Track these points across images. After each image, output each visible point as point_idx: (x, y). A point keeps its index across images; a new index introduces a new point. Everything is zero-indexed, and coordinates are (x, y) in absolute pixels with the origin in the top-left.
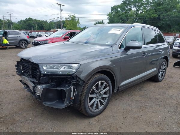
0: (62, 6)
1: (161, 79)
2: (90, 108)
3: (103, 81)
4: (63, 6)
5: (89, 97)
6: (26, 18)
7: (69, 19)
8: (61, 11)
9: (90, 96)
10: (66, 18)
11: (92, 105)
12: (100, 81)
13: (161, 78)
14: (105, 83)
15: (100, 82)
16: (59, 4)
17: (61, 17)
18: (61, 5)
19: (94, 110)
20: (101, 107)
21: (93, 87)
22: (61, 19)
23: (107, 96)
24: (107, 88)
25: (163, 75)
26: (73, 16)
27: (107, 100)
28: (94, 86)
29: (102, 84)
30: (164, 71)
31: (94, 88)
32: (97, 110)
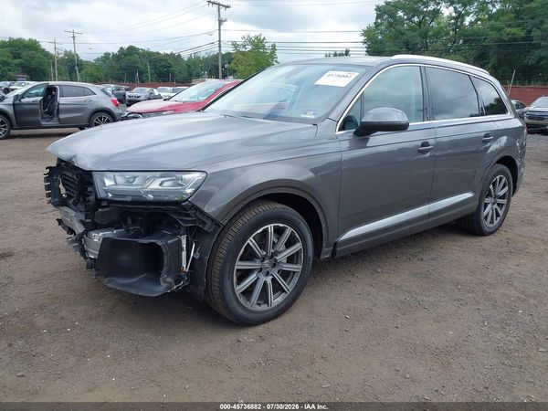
0: (222, 9)
1: (490, 226)
2: (242, 300)
3: (281, 225)
4: (227, 7)
5: (236, 267)
6: (121, 48)
7: (244, 46)
8: (220, 22)
9: (240, 265)
10: (235, 45)
11: (248, 293)
12: (272, 225)
13: (492, 222)
14: (289, 230)
15: (270, 227)
16: (213, 3)
17: (220, 41)
18: (219, 5)
19: (254, 305)
20: (276, 300)
21: (248, 241)
22: (220, 47)
23: (297, 268)
24: (298, 246)
25: (498, 215)
26: (257, 38)
27: (296, 279)
28: (251, 238)
29: (279, 232)
30: (504, 201)
31: (251, 241)
32: (264, 307)
